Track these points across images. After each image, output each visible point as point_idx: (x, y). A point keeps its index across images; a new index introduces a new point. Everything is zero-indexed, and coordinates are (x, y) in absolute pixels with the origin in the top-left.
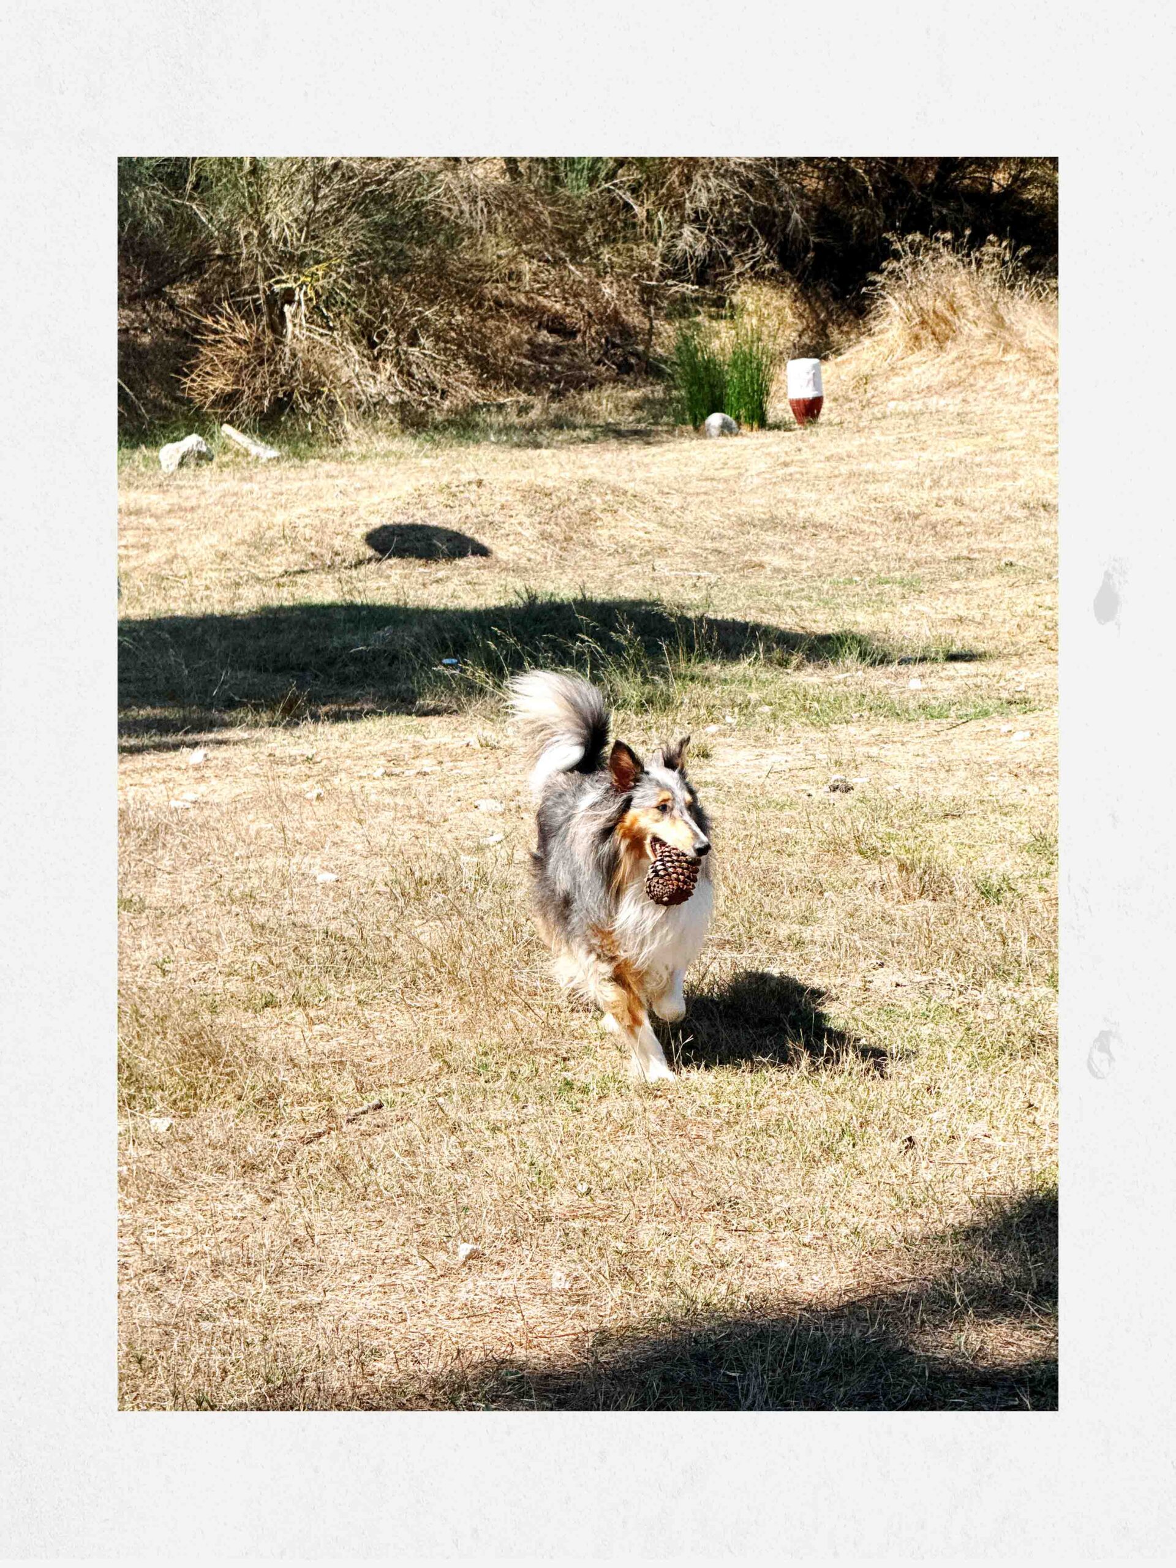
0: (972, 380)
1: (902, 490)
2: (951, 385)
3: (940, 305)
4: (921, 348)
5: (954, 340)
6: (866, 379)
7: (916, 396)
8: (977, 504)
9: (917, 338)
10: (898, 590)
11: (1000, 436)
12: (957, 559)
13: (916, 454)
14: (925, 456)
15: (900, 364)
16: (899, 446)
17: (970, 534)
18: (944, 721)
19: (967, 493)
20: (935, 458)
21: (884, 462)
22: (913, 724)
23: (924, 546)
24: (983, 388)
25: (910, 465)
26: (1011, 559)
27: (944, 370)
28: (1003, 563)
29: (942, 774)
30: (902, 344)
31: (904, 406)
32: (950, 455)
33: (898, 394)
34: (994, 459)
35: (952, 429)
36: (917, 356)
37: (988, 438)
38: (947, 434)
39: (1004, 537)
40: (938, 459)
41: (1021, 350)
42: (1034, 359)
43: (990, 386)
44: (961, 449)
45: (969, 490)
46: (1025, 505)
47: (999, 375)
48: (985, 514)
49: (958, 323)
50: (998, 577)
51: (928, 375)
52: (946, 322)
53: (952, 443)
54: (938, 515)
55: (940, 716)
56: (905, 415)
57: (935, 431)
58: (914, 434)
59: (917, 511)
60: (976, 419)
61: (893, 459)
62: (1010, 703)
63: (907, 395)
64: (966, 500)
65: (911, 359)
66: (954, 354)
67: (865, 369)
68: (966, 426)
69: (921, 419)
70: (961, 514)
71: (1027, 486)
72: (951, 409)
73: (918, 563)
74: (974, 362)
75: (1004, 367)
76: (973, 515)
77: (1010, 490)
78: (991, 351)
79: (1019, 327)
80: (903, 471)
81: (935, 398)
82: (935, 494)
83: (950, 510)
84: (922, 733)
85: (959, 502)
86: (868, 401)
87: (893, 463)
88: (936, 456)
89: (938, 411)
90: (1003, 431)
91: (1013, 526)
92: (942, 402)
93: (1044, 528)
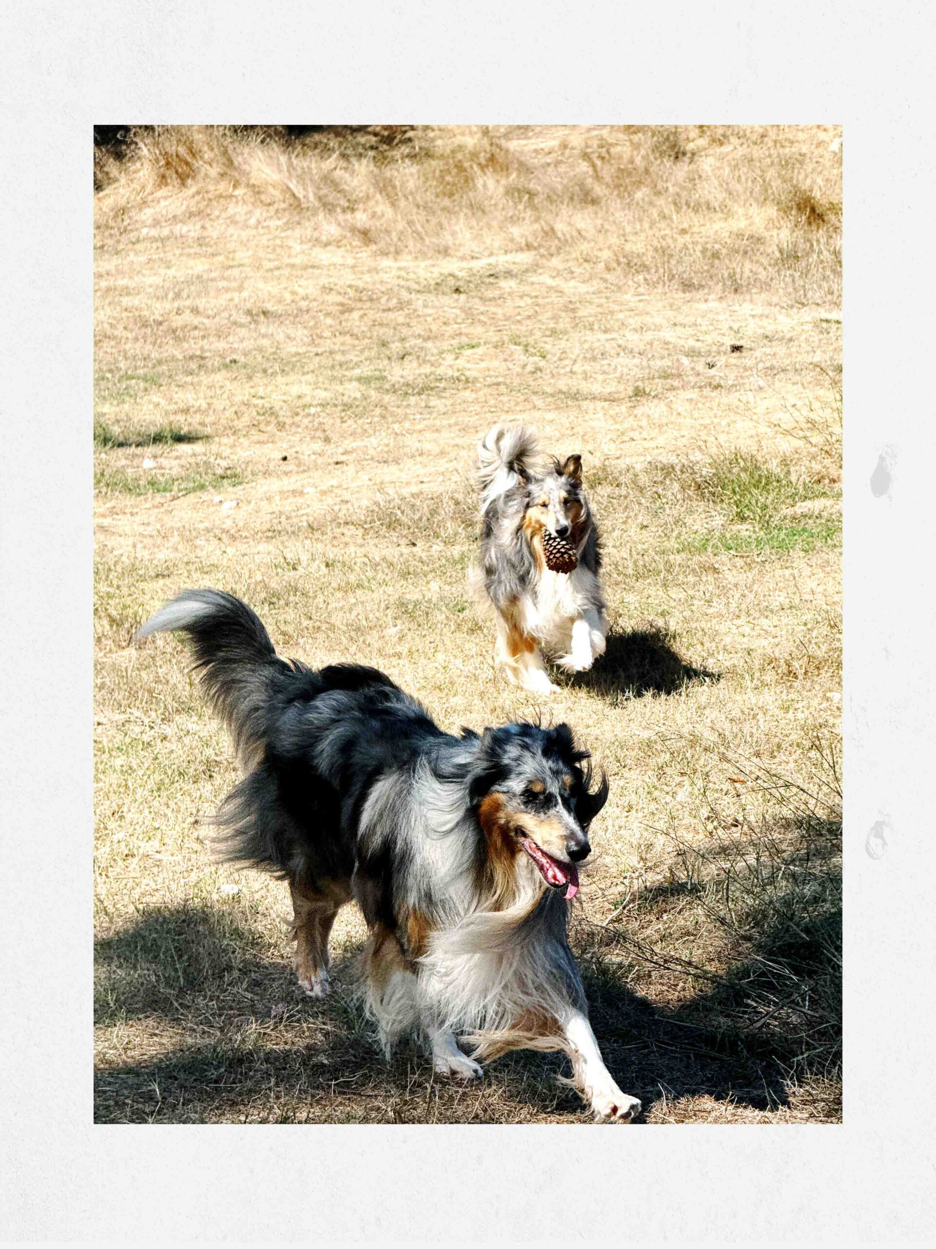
0: (209, 211)
1: (149, 302)
2: (191, 215)
3: (182, 150)
4: (167, 185)
5: (194, 178)
6: (124, 210)
7: (164, 224)
8: (210, 312)
9: (164, 176)
10: (142, 385)
11: (231, 256)
12: (191, 358)
13: (163, 271)
14: (171, 272)
15: (150, 198)
16: (149, 266)
17: (204, 337)
18: (168, 494)
19: (201, 303)
20: (178, 274)
21: (136, 279)
22: (142, 497)
23: (166, 347)
24: (218, 217)
25: (158, 280)
26: (235, 357)
27: (185, 203)
28: (228, 360)
29: (159, 540)
30: (151, 182)
31: (154, 232)
32: (190, 272)
33: (150, 222)
34: (226, 275)
35: (192, 251)
36: (163, 192)
37: (221, 258)
38: (189, 255)
39: (231, 339)
40: (181, 276)
41: (248, 185)
42: (258, 193)
43: (224, 215)
44: (199, 266)
45: (204, 300)
46: (249, 313)
47: (231, 206)
48: (217, 319)
49: (196, 165)
50: (223, 372)
51: (173, 206)
52: (187, 163)
53: (191, 263)
54: (177, 321)
55: (165, 490)
56: (154, 240)
57: (178, 252)
58: (162, 255)
59: (160, 319)
60: (212, 243)
61: (144, 276)
62: (223, 478)
63: (156, 223)
64: (201, 309)
65: (159, 194)
66: (193, 190)
67: (122, 202)
68: (204, 248)
69: (169, 243)
70: (196, 320)
71: (250, 297)
72: (192, 234)
73: (160, 362)
74: (210, 196)
75: (234, 200)
76: (206, 321)
77: (236, 300)
78: (224, 187)
79: (246, 167)
80: (150, 286)
81: (179, 225)
82: (176, 304)
83: (188, 318)
84: (148, 505)
85: (195, 311)
86: (125, 228)
87: (144, 280)
88: (177, 273)
89: (182, 236)
90: (234, 252)
91: (238, 330)
92: (185, 229)
93: (263, 331)
